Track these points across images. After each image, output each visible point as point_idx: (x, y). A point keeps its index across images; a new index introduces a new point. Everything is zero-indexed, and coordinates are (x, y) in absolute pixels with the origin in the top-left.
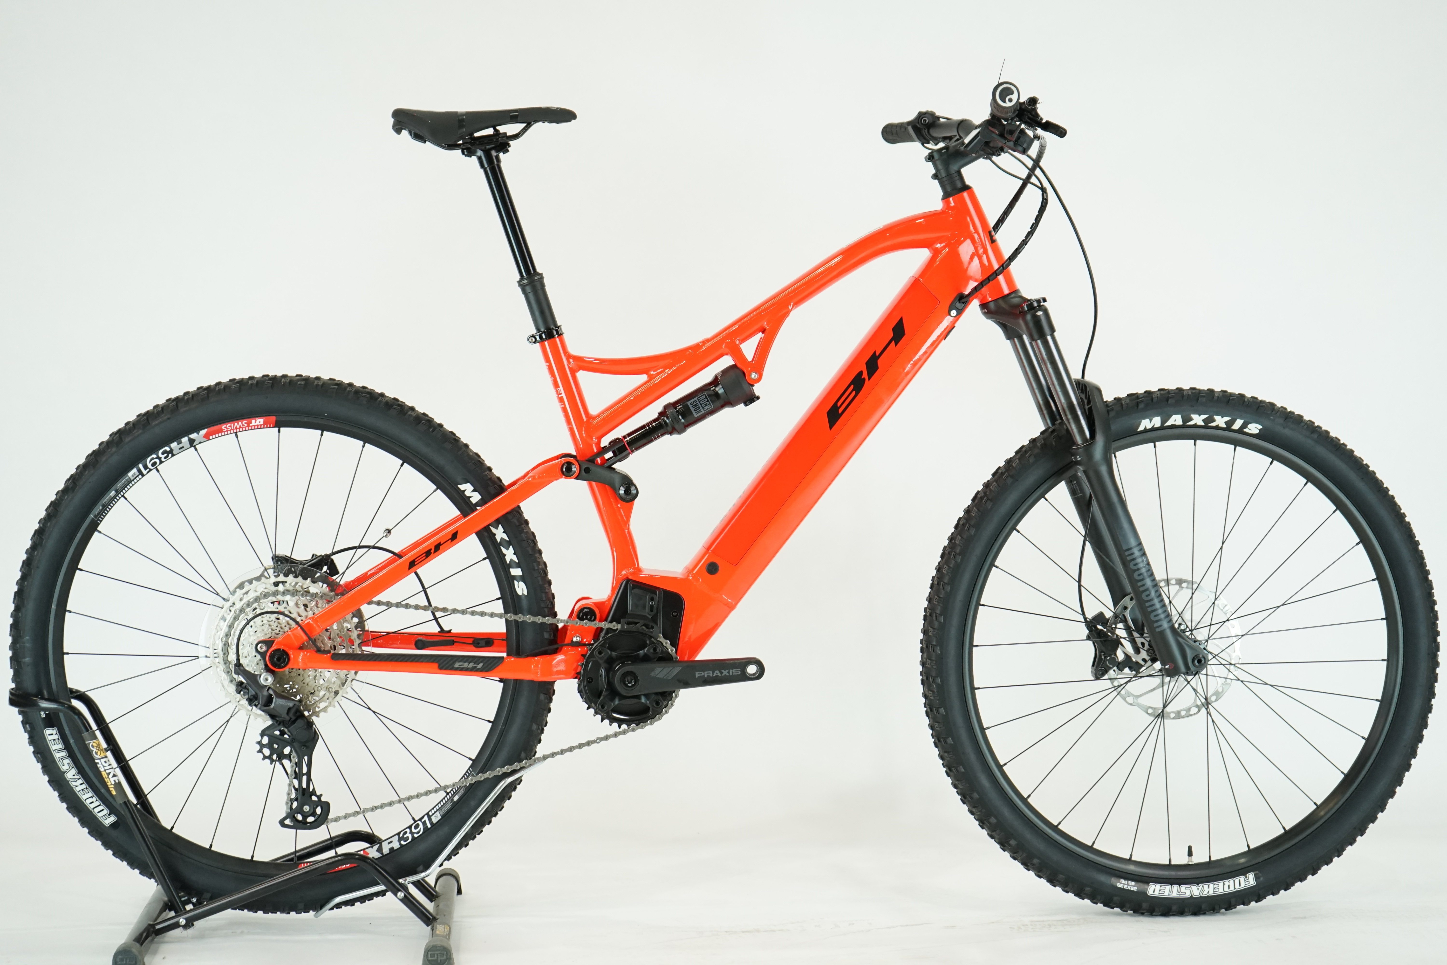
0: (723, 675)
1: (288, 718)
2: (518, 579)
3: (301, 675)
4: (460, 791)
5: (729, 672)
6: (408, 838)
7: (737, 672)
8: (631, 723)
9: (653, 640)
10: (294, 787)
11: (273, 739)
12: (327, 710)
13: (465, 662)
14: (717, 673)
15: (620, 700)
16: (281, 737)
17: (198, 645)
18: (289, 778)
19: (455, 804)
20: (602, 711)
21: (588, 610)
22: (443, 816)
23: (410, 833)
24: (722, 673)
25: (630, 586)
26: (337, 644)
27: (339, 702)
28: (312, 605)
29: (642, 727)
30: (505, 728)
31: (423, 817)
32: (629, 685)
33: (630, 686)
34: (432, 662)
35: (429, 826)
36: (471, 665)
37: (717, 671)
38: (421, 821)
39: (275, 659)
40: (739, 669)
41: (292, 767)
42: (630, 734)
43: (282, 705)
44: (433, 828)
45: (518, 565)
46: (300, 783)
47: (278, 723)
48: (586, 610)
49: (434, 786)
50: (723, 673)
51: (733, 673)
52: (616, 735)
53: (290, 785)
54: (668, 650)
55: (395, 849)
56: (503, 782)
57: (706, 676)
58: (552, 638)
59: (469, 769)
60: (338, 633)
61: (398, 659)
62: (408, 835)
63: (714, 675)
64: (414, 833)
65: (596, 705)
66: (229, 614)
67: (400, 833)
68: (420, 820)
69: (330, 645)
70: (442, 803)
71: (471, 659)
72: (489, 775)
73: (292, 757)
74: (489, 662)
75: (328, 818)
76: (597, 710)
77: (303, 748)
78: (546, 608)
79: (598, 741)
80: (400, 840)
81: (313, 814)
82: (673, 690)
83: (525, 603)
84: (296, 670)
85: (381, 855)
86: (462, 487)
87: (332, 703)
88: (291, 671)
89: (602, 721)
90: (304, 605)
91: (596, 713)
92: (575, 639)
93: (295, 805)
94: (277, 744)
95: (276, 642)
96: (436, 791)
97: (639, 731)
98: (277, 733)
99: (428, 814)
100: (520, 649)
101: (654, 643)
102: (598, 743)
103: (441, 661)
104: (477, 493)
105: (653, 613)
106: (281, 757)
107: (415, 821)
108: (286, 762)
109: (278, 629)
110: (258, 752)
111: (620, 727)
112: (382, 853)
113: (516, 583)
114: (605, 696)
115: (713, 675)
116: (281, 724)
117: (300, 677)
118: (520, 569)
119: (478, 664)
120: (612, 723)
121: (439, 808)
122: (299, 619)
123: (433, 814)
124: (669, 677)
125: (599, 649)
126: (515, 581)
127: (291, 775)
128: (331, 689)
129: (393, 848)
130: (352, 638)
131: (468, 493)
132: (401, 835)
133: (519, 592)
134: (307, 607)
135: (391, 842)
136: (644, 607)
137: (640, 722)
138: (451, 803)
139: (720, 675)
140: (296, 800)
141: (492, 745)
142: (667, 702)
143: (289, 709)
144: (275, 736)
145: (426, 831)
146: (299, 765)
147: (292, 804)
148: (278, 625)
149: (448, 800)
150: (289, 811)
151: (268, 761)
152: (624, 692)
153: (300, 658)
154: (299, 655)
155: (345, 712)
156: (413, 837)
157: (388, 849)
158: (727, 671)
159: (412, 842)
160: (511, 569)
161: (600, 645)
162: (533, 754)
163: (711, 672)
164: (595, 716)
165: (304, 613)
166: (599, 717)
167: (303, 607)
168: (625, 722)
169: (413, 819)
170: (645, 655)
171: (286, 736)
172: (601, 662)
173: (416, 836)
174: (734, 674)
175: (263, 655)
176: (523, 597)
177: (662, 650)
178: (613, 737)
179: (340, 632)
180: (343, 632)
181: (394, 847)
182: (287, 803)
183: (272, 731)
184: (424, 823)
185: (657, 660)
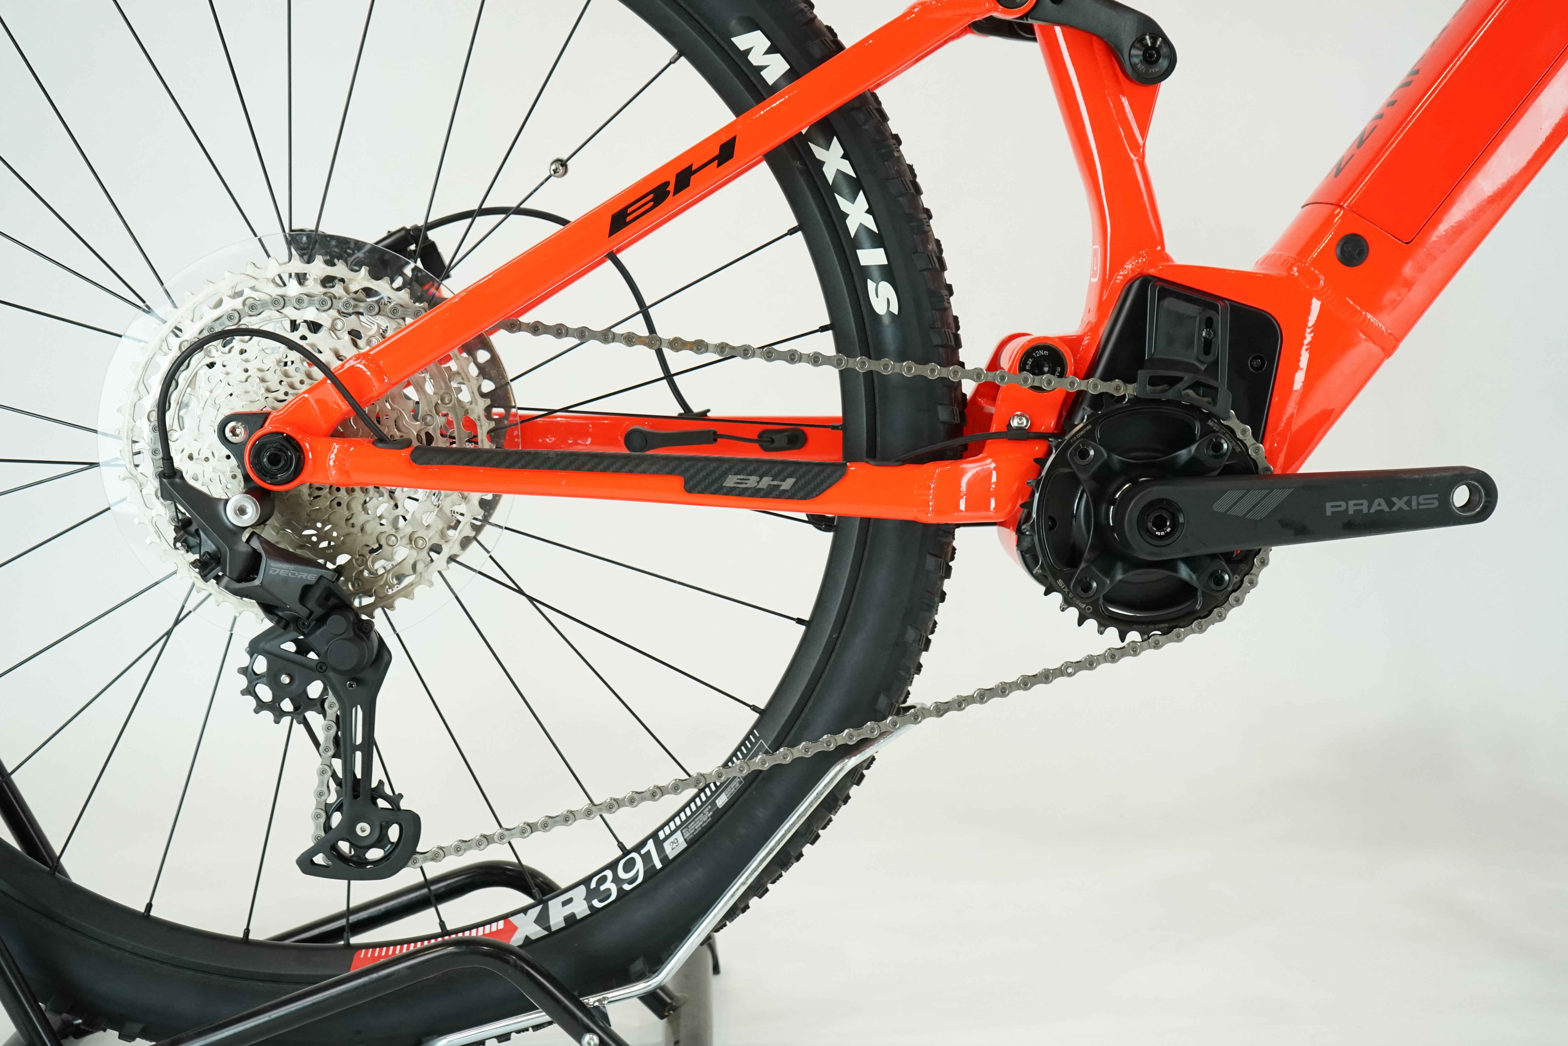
0: (1395, 509)
1: (303, 612)
2: (876, 274)
3: (344, 505)
4: (732, 785)
5: (1409, 503)
6: (608, 892)
7: (1429, 502)
8: (1151, 627)
9: (1210, 423)
10: (334, 775)
11: (278, 662)
12: (412, 592)
13: (750, 474)
14: (1379, 504)
15: (1125, 572)
16: (299, 658)
17: (95, 431)
18: (320, 755)
19: (720, 815)
20: (1082, 599)
21: (1046, 353)
22: (691, 843)
23: (612, 882)
24: (1391, 504)
25: (1151, 293)
26: (434, 429)
27: (443, 573)
28: (371, 333)
29: (1179, 638)
30: (838, 638)
31: (643, 843)
32: (1158, 533)
33: (1161, 537)
34: (671, 473)
35: (659, 865)
36: (766, 482)
37: (1381, 500)
38: (639, 854)
39: (265, 460)
40: (1436, 496)
41: (328, 728)
42: (1149, 654)
43: (285, 580)
44: (667, 870)
45: (877, 241)
46: (348, 766)
47: (283, 622)
48: (1041, 352)
49: (670, 774)
50: (1394, 504)
51: (1419, 504)
52: (1113, 656)
53: (323, 772)
54: (1247, 450)
55: (578, 917)
56: (838, 767)
57: (1351, 512)
58: (957, 420)
59: (751, 732)
60: (437, 404)
61: (584, 464)
62: (609, 885)
63: (1372, 510)
64: (624, 881)
65: (1067, 583)
66: (166, 354)
67: (590, 878)
68: (638, 848)
69: (416, 434)
70: (687, 810)
71: (765, 468)
72: (803, 750)
73: (326, 705)
74: (810, 476)
75: (418, 849)
76: (1071, 595)
77: (351, 686)
78: (941, 346)
79: (1070, 670)
80: (588, 898)
81: (381, 841)
82: (1258, 548)
83: (889, 336)
84: (330, 492)
85: (546, 933)
86: (742, 41)
87: (426, 576)
88: (317, 493)
89: (1080, 623)
90: (350, 333)
91: (1068, 603)
92: (1015, 423)
93: (337, 818)
94: (289, 675)
95: (271, 416)
96: (676, 788)
97: (1171, 648)
98: (290, 647)
99: (654, 835)
100: (878, 448)
101: (1214, 431)
102: (1070, 675)
103: (692, 471)
104: (778, 56)
105: (1210, 358)
106: (302, 704)
107: (626, 852)
108: (312, 716)
109: (284, 388)
110: (245, 692)
111: (1123, 639)
112: (548, 928)
113: (871, 285)
114: (1091, 562)
115: (1369, 507)
116: (292, 627)
117: (343, 511)
118: (882, 250)
119: (784, 480)
120: (1106, 627)
121: (683, 823)
122: (334, 364)
123: (667, 837)
124: (1259, 514)
125: (1078, 446)
126: (869, 281)
127: (326, 750)
128: (420, 542)
129: (573, 915)
130: (473, 417)
131: (755, 59)
132: (593, 885)
133: (880, 307)
134: (360, 338)
135: (570, 901)
136: (1190, 344)
137: (1172, 624)
138: (709, 811)
139: (1386, 509)
140: (339, 808)
141: (807, 678)
142: (1239, 578)
143: (307, 589)
144: (284, 657)
145: (652, 877)
146: (343, 722)
147: (329, 818)
148: (284, 379)
149: (703, 803)
150: (323, 834)
151: (267, 716)
152: (1143, 551)
153: (333, 456)
154: (329, 450)
155: (457, 598)
156: (620, 890)
157: (562, 919)
158: (1405, 499)
159: (619, 903)
160: (858, 251)
161: (1082, 437)
162: (902, 698)
163: (1365, 502)
164: (1063, 610)
165: (348, 351)
166: (1073, 613)
167: (347, 337)
168: (1135, 626)
169: (621, 846)
170: (1193, 460)
171: (312, 655)
172: (1082, 476)
173: (627, 887)
174: (1421, 507)
175: (235, 449)
176: (886, 321)
177: (1233, 450)
178: (1106, 660)
179: (442, 399)
180: (451, 401)
181: (576, 912)
182: (317, 817)
183: (275, 642)
184: (647, 858)
185: (1220, 474)
